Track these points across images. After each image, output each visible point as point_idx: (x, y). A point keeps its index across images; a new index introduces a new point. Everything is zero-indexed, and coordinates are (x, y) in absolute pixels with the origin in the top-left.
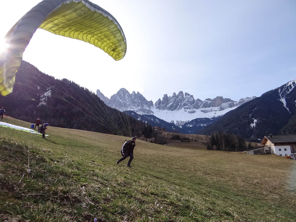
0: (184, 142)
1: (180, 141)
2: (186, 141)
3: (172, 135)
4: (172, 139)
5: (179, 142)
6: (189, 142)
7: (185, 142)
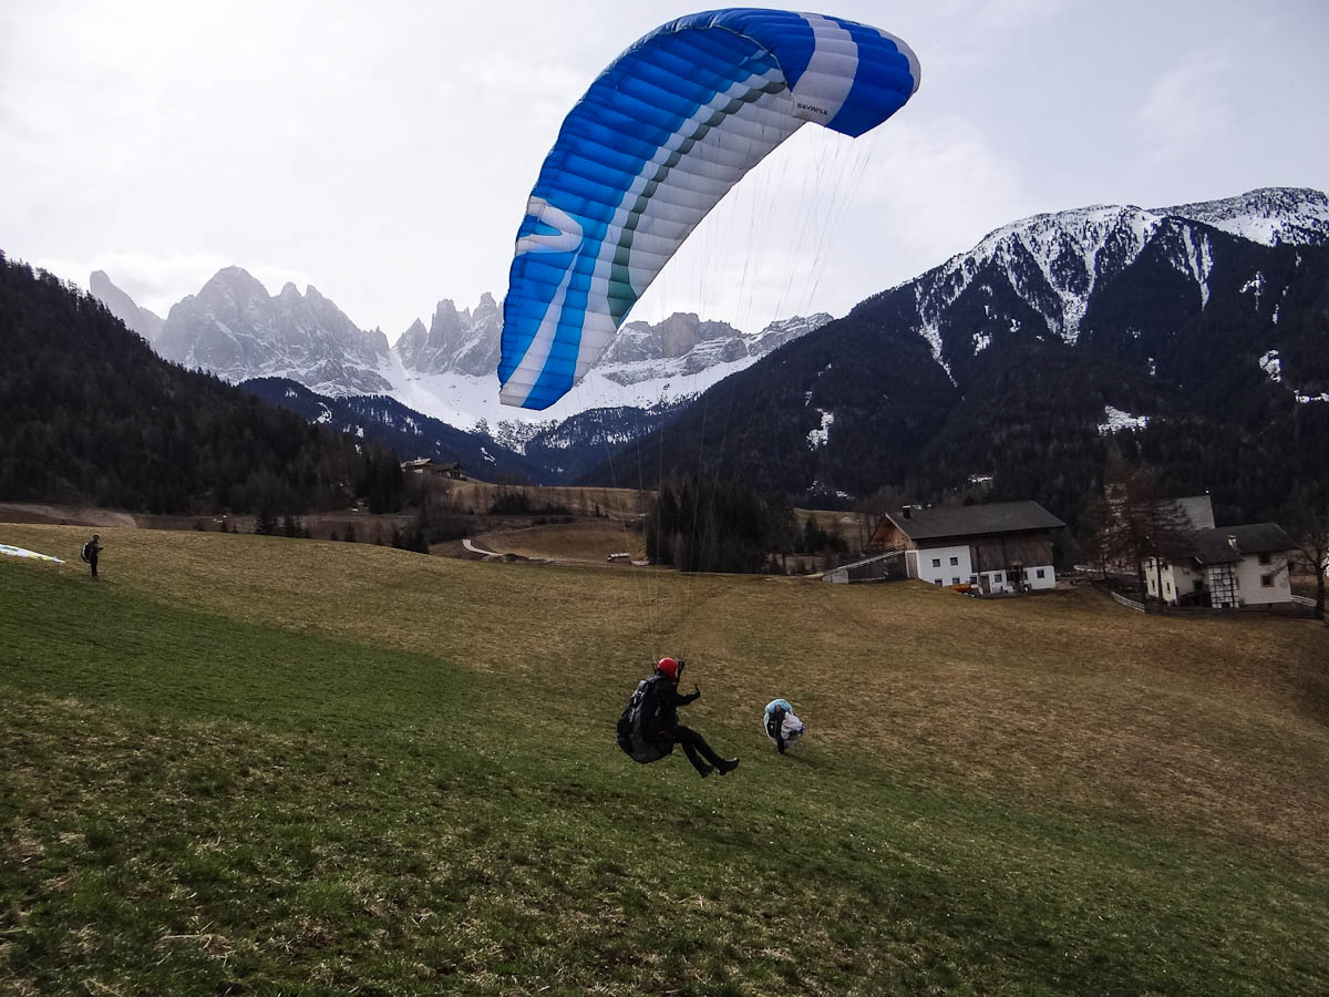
0: (550, 525)
1: (529, 522)
2: (554, 517)
3: (493, 496)
4: (495, 511)
5: (527, 527)
6: (569, 521)
7: (553, 522)
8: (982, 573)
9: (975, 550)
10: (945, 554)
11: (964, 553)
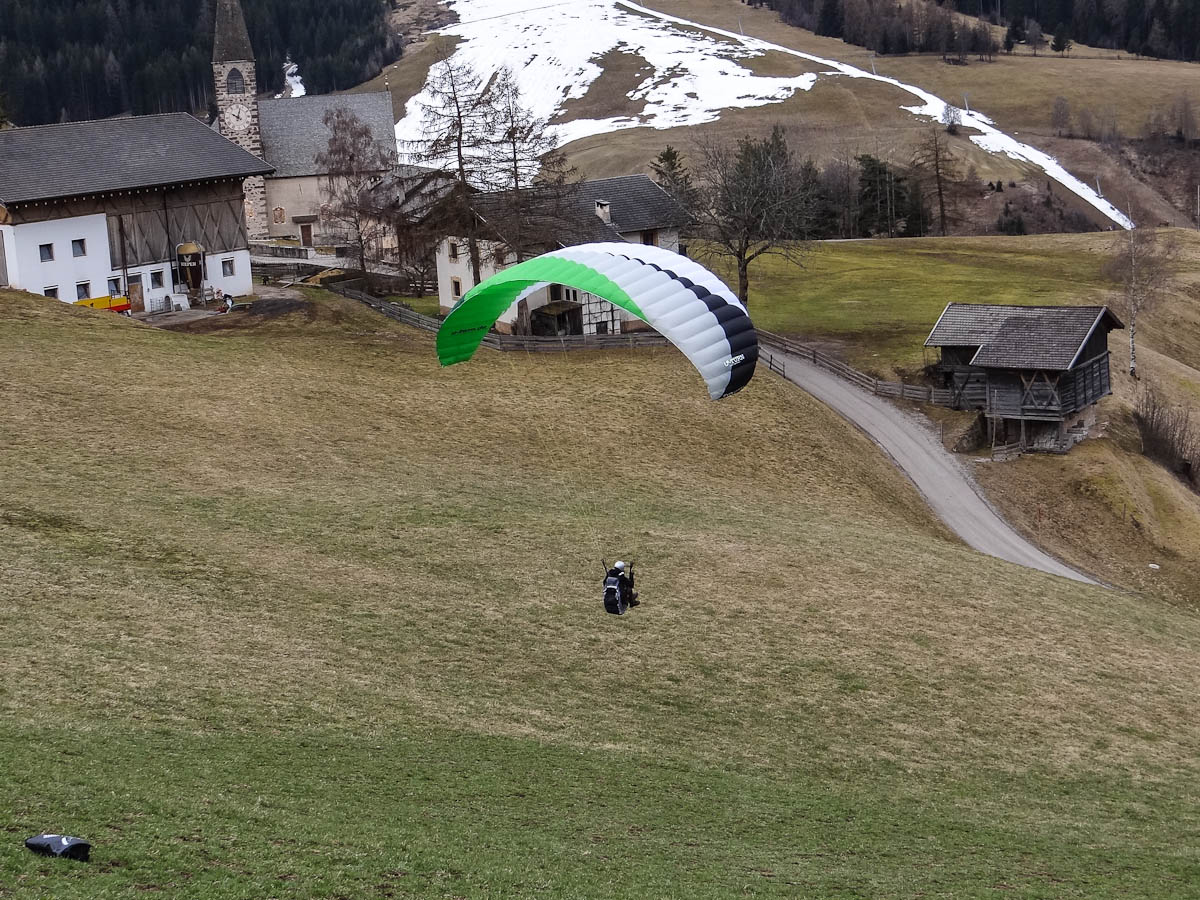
8: (131, 271)
9: (114, 220)
10: (60, 232)
11: (95, 229)
